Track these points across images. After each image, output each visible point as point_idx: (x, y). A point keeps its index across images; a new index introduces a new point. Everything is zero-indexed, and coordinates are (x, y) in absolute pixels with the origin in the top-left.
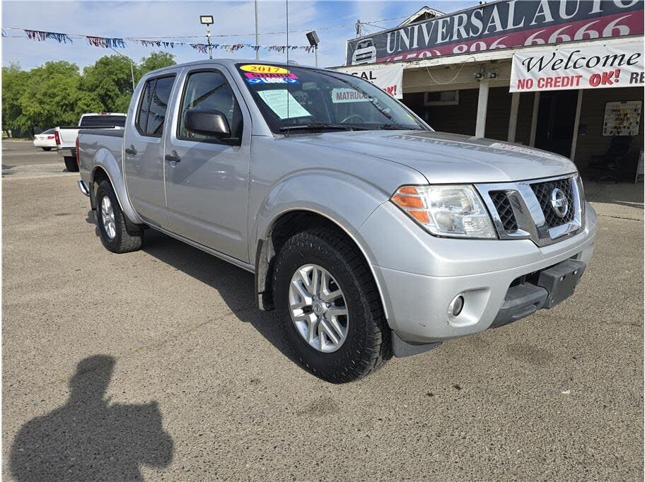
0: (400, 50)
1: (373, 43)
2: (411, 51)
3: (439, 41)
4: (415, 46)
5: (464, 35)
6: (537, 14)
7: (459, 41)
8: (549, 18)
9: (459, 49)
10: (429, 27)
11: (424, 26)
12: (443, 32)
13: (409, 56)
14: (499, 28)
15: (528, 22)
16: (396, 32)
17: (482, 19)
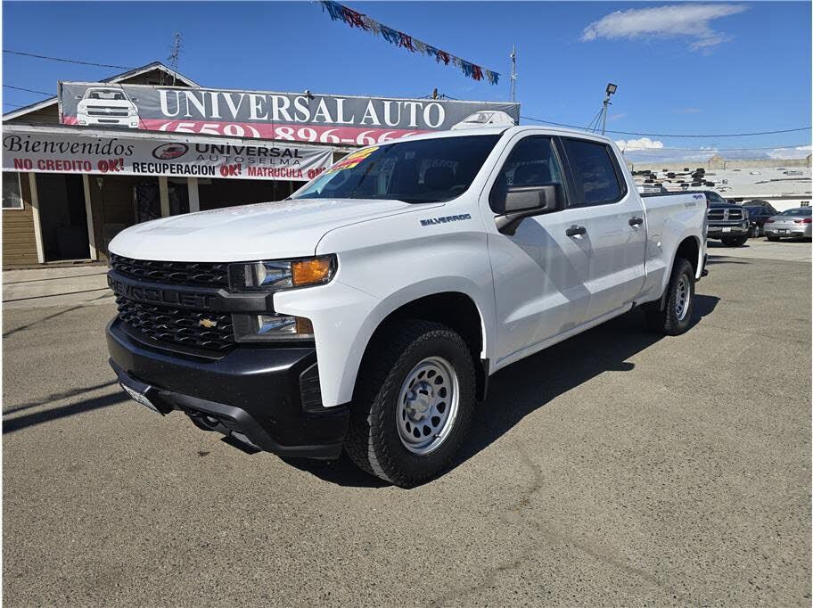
0: (188, 115)
1: (126, 96)
2: (209, 120)
3: (254, 116)
4: (216, 114)
5: (288, 118)
6: (365, 116)
7: (283, 122)
8: (376, 122)
9: (283, 130)
10: (235, 99)
11: (227, 96)
12: (257, 109)
13: (206, 126)
14: (329, 120)
15: (358, 120)
16: (177, 92)
17: (307, 107)
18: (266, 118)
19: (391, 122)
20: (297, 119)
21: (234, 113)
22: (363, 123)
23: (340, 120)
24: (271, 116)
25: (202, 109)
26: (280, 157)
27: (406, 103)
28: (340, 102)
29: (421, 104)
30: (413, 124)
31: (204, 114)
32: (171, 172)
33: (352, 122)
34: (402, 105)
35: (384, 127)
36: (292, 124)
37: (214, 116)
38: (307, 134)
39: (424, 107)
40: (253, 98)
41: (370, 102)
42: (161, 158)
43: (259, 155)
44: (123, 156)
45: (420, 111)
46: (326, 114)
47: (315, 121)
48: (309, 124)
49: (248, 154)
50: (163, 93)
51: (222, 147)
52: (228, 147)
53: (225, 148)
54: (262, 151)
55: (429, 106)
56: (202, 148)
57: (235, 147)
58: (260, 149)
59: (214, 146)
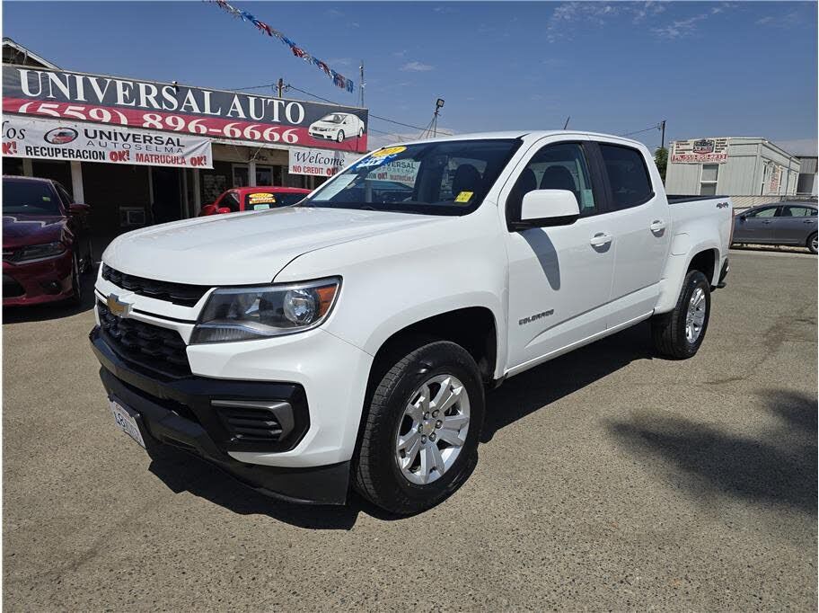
0: (51, 96)
2: (74, 102)
3: (121, 101)
4: (81, 97)
5: (156, 106)
6: (231, 109)
7: (150, 109)
8: (242, 115)
9: (151, 117)
10: (101, 83)
11: (93, 81)
12: (124, 95)
13: (70, 107)
14: (196, 110)
15: (225, 112)
16: (40, 73)
17: (175, 96)
19: (256, 116)
20: (164, 107)
21: (101, 97)
22: (229, 115)
23: (207, 111)
24: (138, 102)
25: (66, 92)
26: (164, 145)
27: (269, 101)
28: (207, 94)
29: (283, 102)
30: (276, 119)
31: (68, 97)
32: (64, 156)
33: (219, 113)
34: (266, 102)
35: (249, 121)
36: (161, 112)
37: (79, 99)
38: (175, 121)
39: (286, 105)
40: (119, 84)
41: (236, 96)
42: (53, 143)
43: (145, 142)
44: (15, 139)
45: (282, 110)
46: (194, 104)
47: (182, 110)
48: (177, 112)
49: (134, 141)
50: (24, 73)
51: (110, 133)
52: (115, 134)
53: (113, 135)
54: (147, 138)
55: (290, 104)
56: (91, 134)
57: (121, 134)
58: (144, 137)
59: (101, 132)
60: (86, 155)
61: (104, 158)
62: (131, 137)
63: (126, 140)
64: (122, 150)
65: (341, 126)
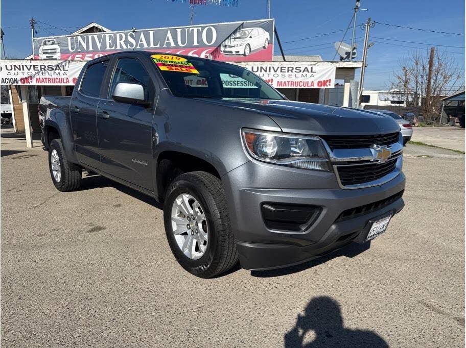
1: (56, 42)
2: (88, 52)
4: (91, 49)
5: (125, 47)
6: (166, 41)
7: (122, 50)
8: (173, 45)
10: (99, 38)
11: (96, 37)
12: (110, 43)
13: (87, 55)
14: (146, 46)
15: (162, 45)
17: (134, 39)
18: (113, 48)
19: (182, 43)
20: (129, 47)
21: (99, 46)
22: (165, 46)
23: (153, 45)
24: (116, 47)
25: (84, 46)
26: (54, 71)
27: (190, 29)
28: (151, 33)
29: (200, 28)
30: (196, 43)
31: (86, 49)
33: (158, 46)
34: (188, 30)
35: (177, 48)
39: (202, 30)
40: (107, 37)
41: (169, 31)
45: (200, 34)
47: (138, 47)
48: (135, 49)
49: (34, 70)
50: (69, 38)
51: (19, 66)
52: (23, 66)
53: (21, 67)
54: (43, 67)
55: (206, 29)
56: (9, 68)
57: (26, 66)
58: (41, 66)
59: (15, 66)
60: (7, 81)
61: (17, 83)
62: (32, 67)
63: (29, 70)
64: (27, 76)
65: (248, 40)
